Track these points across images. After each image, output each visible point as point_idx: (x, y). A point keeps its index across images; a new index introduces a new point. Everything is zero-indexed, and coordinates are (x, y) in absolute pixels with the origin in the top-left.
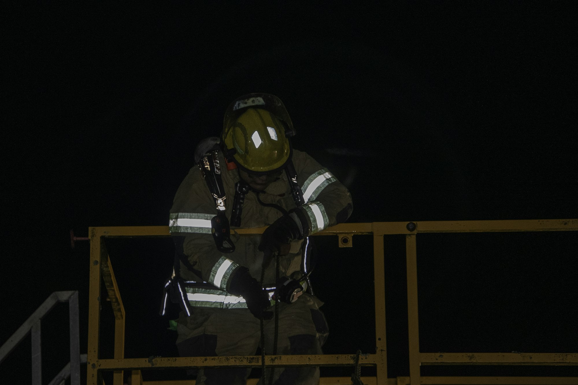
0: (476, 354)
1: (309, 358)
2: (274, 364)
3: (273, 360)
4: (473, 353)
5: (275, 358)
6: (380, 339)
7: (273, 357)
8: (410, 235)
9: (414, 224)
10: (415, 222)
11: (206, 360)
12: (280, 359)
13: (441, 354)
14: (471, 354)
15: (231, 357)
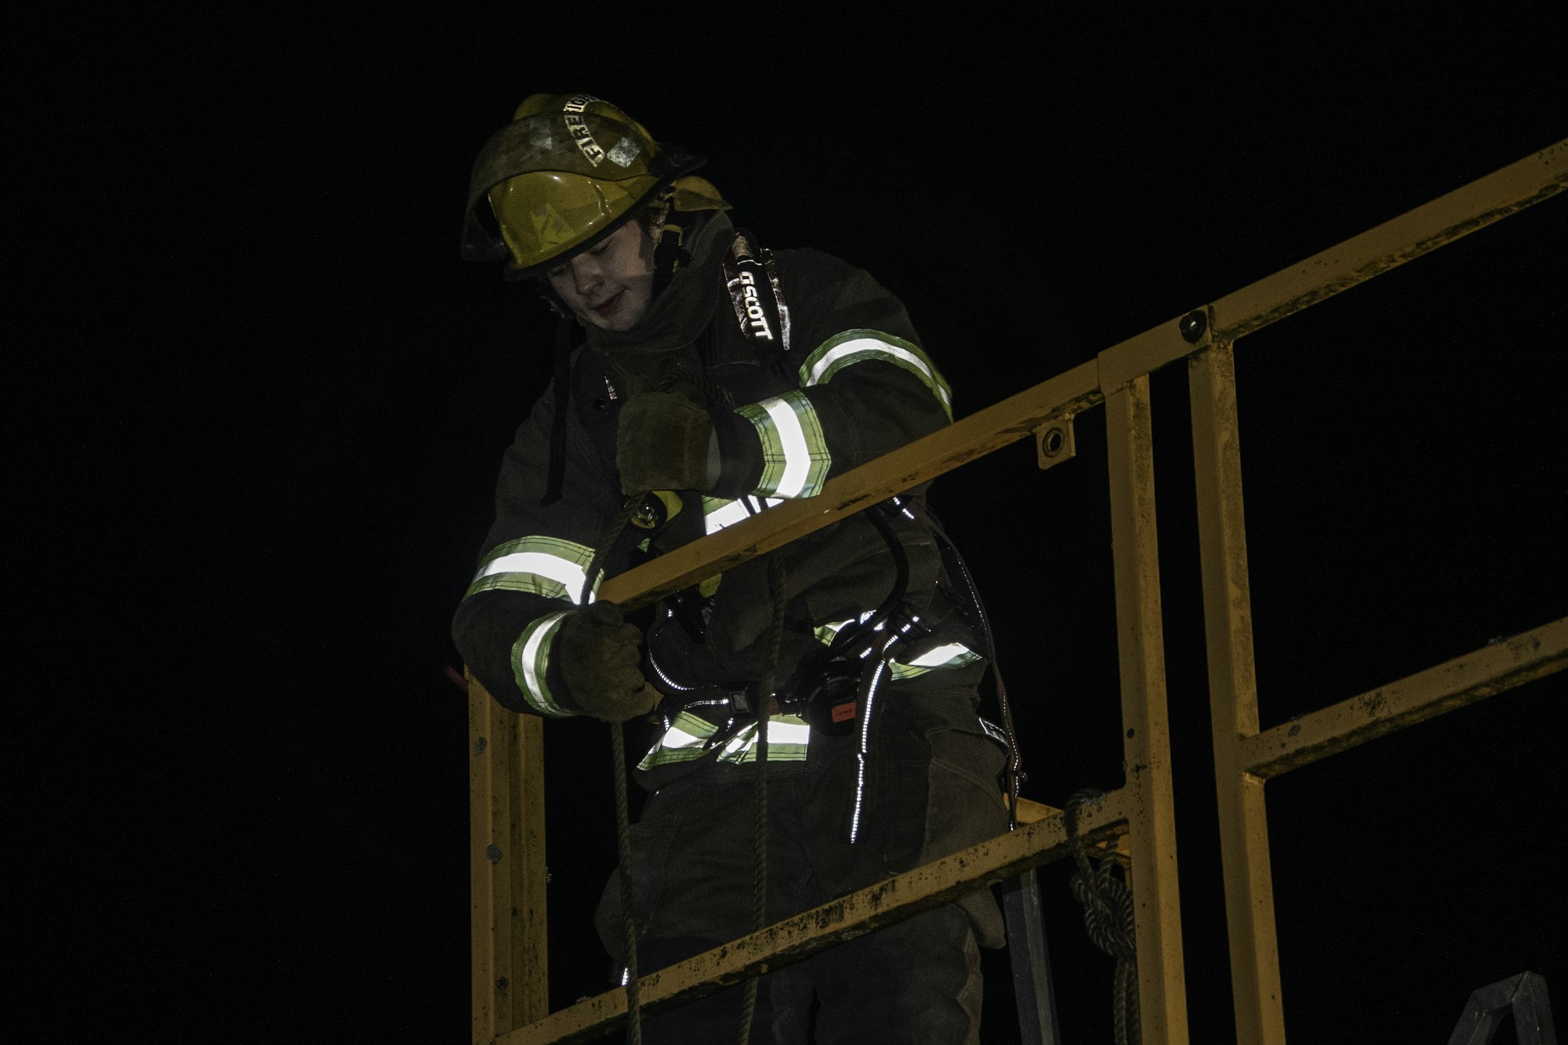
0: (1386, 690)
1: (961, 862)
2: (880, 910)
3: (876, 899)
4: (1378, 690)
5: (882, 889)
6: (1131, 734)
7: (876, 888)
8: (1196, 355)
9: (1202, 313)
10: (1204, 308)
11: (724, 954)
12: (893, 888)
13: (1296, 722)
14: (1372, 694)
15: (779, 925)
